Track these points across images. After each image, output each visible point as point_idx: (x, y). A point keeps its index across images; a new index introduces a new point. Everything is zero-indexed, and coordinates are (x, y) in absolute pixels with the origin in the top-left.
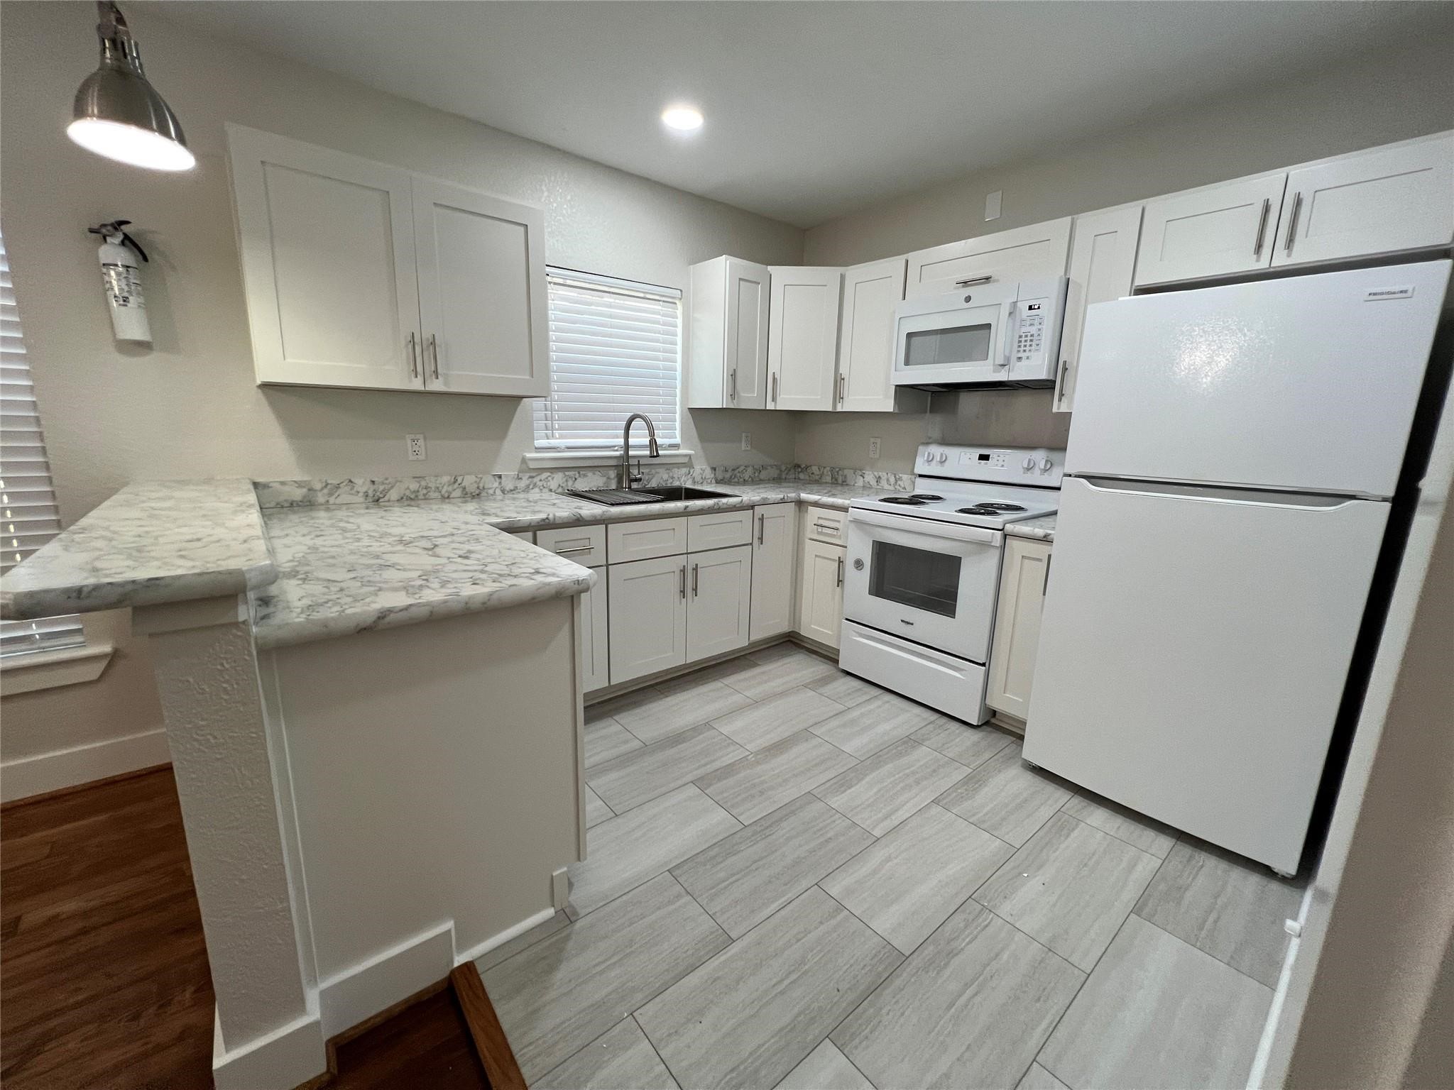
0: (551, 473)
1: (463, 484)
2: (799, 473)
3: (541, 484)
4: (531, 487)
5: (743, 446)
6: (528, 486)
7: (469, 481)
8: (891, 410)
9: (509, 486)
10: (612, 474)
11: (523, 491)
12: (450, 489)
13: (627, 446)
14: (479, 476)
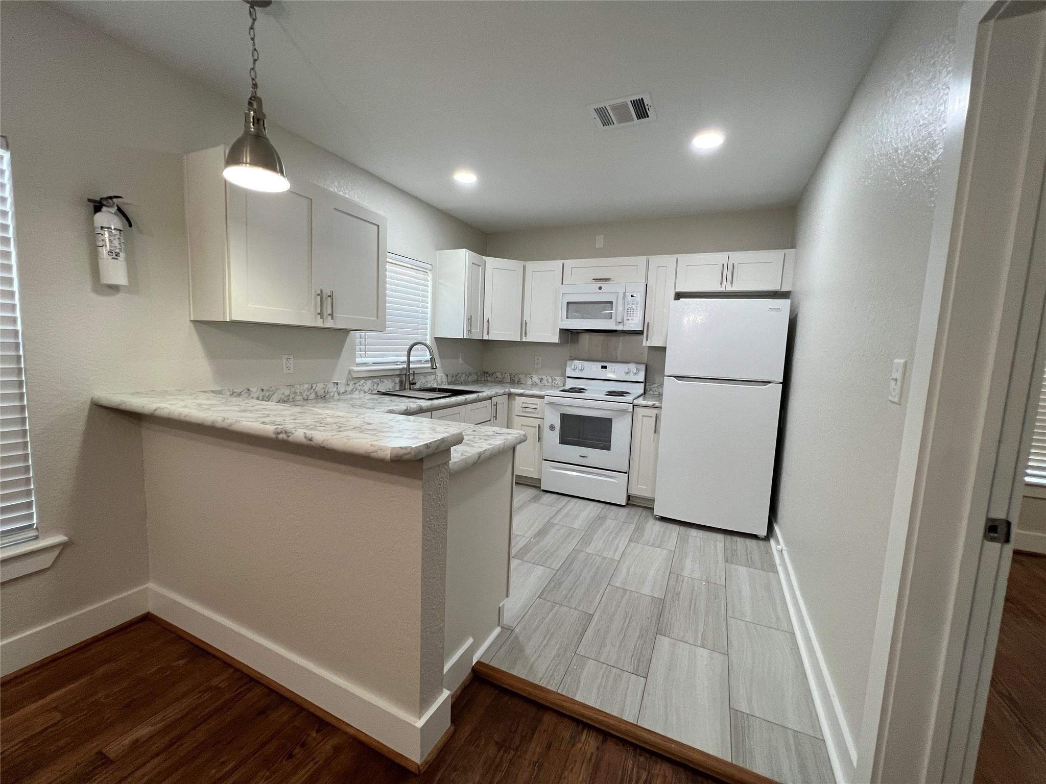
0: (366, 380)
1: (316, 389)
2: (487, 377)
3: (359, 388)
4: (354, 390)
5: (460, 361)
6: (352, 390)
7: (319, 387)
8: (558, 342)
9: (342, 390)
10: (397, 380)
11: (350, 393)
12: (308, 393)
13: (409, 362)
14: (326, 384)
